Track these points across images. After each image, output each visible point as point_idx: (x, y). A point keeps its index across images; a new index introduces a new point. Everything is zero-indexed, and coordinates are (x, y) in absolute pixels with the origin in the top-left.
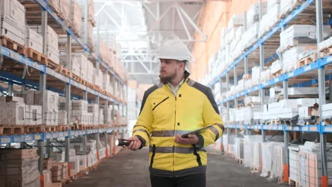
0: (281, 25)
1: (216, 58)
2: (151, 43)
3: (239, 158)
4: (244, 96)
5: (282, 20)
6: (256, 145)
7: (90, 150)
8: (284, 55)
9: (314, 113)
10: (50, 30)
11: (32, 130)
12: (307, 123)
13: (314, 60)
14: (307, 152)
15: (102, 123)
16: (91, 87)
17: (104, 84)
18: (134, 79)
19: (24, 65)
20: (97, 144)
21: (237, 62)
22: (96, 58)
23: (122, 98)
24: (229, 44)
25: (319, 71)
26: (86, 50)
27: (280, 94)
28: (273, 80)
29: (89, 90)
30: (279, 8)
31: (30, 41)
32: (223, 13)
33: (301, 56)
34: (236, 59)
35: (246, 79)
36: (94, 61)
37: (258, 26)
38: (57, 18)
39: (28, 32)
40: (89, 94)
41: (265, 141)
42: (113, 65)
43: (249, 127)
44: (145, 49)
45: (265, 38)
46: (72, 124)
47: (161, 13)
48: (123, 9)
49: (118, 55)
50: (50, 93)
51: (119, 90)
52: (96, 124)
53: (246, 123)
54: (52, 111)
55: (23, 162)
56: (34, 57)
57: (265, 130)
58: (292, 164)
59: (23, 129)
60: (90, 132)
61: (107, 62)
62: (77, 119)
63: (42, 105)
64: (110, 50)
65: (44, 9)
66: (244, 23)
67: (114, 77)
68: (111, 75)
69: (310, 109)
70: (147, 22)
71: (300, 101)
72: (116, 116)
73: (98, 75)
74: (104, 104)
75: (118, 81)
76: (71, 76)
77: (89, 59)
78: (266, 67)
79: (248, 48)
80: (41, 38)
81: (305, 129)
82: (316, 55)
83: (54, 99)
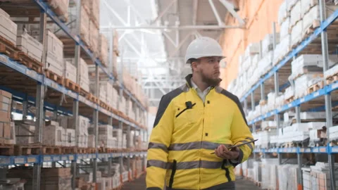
0: (293, 54)
1: (235, 85)
2: (170, 71)
3: (257, 181)
4: (261, 121)
5: (293, 50)
6: (273, 167)
7: (114, 172)
8: (296, 82)
9: (322, 135)
10: (82, 61)
11: (68, 151)
12: (317, 145)
13: (321, 87)
14: (317, 172)
15: (125, 147)
16: (115, 113)
17: (127, 110)
18: (154, 105)
19: (61, 93)
20: (120, 168)
21: (254, 88)
22: (120, 85)
23: (142, 124)
24: (247, 71)
25: (326, 97)
26: (111, 78)
27: (293, 118)
28: (287, 105)
29: (113, 115)
30: (290, 38)
31: (67, 72)
32: (241, 41)
33: (310, 83)
34: (253, 86)
35: (263, 104)
36: (117, 88)
37: (273, 55)
38: (87, 51)
39: (65, 65)
40: (114, 120)
41: (281, 163)
42: (134, 92)
43: (266, 151)
44: (164, 75)
45: (279, 66)
46: (99, 147)
47: (180, 40)
48: (143, 37)
49: (139, 83)
50: (82, 118)
51: (140, 116)
52: (120, 148)
53: (263, 147)
54: (83, 134)
55: (60, 179)
56: (70, 86)
57: (281, 153)
58: (306, 184)
59: (60, 150)
60: (115, 155)
61: (129, 89)
62: (103, 143)
63: (74, 128)
64: (132, 78)
65: (77, 44)
66: (259, 51)
67: (136, 104)
68: (133, 102)
69: (319, 132)
70: (167, 49)
71: (311, 125)
72: (137, 141)
73: (121, 101)
74: (126, 130)
75: (139, 107)
76: (99, 102)
77: (114, 87)
78: (281, 93)
79: (264, 76)
80: (75, 69)
81: (316, 151)
82: (323, 82)
83: (84, 123)
